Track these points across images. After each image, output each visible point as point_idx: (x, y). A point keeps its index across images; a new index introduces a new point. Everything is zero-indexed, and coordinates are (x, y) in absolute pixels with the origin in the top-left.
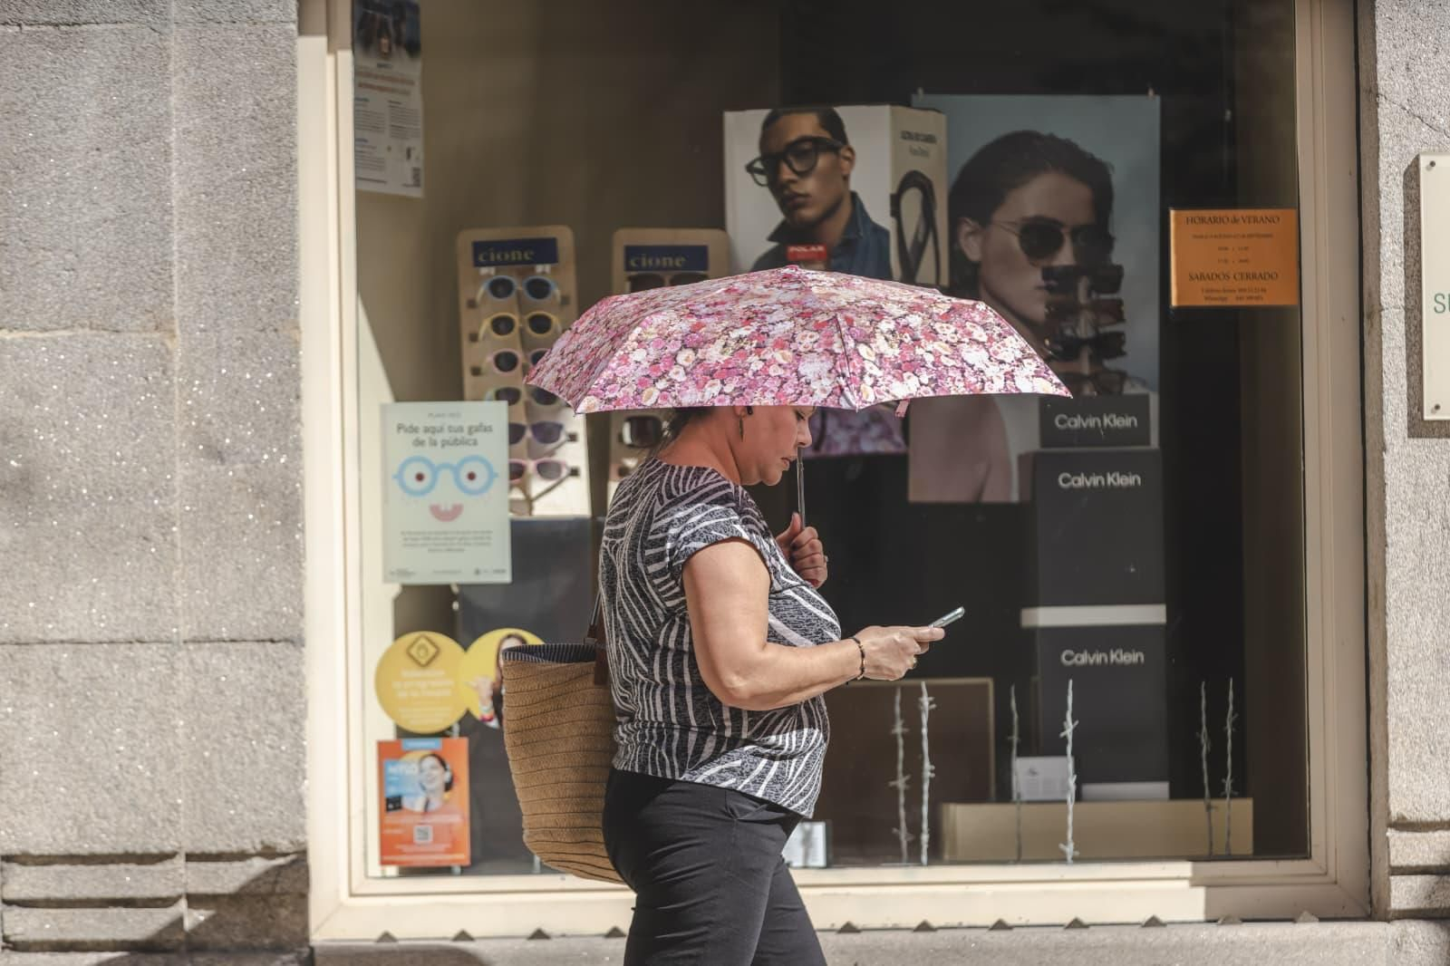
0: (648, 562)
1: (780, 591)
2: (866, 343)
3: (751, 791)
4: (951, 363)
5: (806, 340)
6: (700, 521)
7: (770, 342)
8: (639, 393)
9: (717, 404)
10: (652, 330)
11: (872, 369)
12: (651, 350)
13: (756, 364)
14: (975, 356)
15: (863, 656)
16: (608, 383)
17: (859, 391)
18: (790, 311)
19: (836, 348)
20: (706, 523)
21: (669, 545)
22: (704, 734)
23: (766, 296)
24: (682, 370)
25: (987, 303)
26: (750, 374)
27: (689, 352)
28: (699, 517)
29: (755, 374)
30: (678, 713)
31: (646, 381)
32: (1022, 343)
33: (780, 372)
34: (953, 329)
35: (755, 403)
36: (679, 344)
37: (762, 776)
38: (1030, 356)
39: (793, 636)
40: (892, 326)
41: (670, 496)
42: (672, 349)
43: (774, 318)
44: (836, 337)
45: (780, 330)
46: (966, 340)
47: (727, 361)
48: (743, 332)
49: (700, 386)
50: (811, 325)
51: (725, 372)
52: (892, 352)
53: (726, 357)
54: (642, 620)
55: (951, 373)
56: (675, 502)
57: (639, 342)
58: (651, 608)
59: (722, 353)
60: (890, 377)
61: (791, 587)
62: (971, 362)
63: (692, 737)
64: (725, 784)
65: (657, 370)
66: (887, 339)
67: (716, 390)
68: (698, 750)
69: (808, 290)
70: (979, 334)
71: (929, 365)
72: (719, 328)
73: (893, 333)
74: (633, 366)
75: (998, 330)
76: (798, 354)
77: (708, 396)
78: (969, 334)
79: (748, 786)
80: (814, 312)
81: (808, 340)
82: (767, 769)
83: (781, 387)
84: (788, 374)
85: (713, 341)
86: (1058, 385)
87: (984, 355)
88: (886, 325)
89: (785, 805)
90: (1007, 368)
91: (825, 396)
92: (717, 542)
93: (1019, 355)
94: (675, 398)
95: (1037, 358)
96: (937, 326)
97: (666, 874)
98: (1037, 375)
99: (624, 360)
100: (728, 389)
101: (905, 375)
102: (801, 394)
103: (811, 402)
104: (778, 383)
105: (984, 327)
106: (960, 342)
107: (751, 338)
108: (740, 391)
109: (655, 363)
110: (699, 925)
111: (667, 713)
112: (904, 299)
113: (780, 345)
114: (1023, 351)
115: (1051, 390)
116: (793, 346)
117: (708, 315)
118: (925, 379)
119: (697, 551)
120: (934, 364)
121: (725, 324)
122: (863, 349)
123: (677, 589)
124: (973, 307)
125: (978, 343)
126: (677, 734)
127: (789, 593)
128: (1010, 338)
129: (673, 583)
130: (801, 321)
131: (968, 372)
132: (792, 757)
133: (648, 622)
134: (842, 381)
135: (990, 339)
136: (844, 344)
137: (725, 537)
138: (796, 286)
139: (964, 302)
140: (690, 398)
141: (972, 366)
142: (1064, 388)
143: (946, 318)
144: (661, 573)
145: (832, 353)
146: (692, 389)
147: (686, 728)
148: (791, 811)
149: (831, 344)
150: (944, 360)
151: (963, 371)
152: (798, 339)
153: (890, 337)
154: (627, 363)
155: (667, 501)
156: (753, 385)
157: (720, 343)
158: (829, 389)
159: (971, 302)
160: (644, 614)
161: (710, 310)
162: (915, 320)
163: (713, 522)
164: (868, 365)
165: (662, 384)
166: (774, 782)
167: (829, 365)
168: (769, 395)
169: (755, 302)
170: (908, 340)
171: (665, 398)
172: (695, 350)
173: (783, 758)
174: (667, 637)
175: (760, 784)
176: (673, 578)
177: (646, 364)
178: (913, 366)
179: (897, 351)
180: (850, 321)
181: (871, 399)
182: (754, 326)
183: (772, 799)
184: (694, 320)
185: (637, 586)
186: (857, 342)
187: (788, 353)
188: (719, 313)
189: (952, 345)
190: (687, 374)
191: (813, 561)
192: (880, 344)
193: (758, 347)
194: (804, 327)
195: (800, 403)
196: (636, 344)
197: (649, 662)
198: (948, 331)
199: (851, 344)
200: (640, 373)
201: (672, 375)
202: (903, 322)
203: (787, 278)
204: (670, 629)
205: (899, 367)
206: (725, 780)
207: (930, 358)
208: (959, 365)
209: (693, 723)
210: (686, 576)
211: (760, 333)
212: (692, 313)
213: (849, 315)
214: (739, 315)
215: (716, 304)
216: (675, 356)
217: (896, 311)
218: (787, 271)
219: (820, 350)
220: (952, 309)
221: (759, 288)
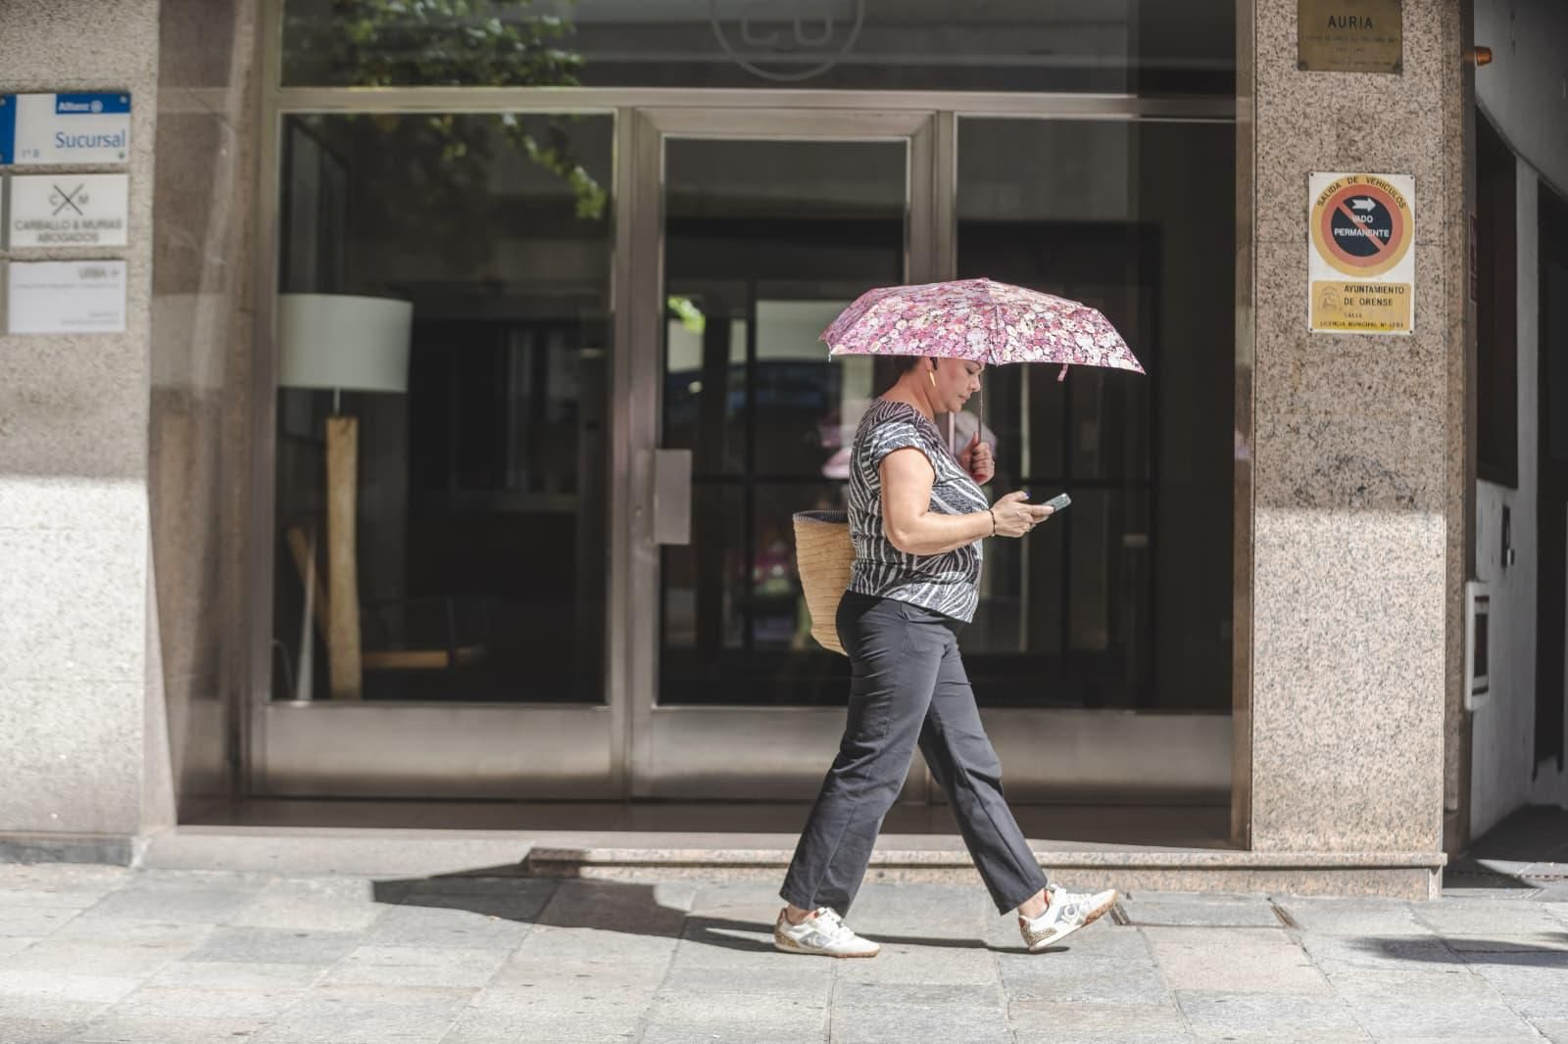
0: (862, 461)
1: (945, 482)
2: (1013, 326)
3: (918, 603)
4: (1066, 343)
5: (975, 319)
6: (891, 436)
7: (953, 319)
8: (869, 344)
9: (915, 354)
10: (884, 307)
11: (1012, 341)
12: (881, 319)
13: (942, 331)
14: (1084, 341)
15: (994, 523)
16: (852, 337)
17: (1001, 353)
18: (970, 302)
19: (992, 327)
20: (894, 437)
21: (872, 451)
22: (889, 567)
23: (961, 294)
24: (897, 333)
25: (1099, 310)
26: (937, 338)
27: (904, 322)
28: (890, 433)
29: (940, 338)
30: (875, 553)
31: (875, 337)
32: (1118, 337)
33: (956, 337)
34: (1073, 323)
35: (937, 355)
36: (899, 317)
37: (926, 594)
38: (1122, 346)
39: (951, 510)
40: (1033, 317)
41: (878, 420)
42: (894, 319)
43: (960, 306)
44: (993, 321)
45: (960, 313)
46: (1081, 331)
47: (925, 329)
48: (939, 312)
49: (906, 342)
50: (980, 312)
51: (923, 334)
52: (1029, 332)
53: (925, 326)
54: (859, 497)
55: (1066, 350)
56: (880, 423)
57: (875, 314)
58: (864, 490)
59: (924, 324)
60: (1024, 348)
61: (952, 479)
62: (1080, 344)
63: (882, 569)
64: (900, 599)
65: (883, 331)
66: (1027, 325)
67: (915, 345)
68: (885, 577)
69: (987, 292)
70: (1090, 328)
71: (1052, 343)
72: (925, 309)
73: (1032, 321)
74: (869, 327)
75: (1103, 327)
76: (968, 328)
77: (910, 348)
78: (1084, 327)
79: (916, 600)
80: (985, 304)
81: (976, 320)
82: (930, 590)
83: (954, 347)
84: (960, 339)
85: (920, 316)
86: (1136, 365)
87: (1091, 341)
88: (1029, 316)
89: (942, 612)
90: (1104, 351)
91: (979, 354)
92: (898, 449)
93: (1114, 344)
94: (890, 348)
95: (1126, 347)
96: (1063, 321)
97: (867, 655)
98: (1124, 357)
99: (864, 324)
100: (922, 345)
101: (1034, 348)
102: (965, 352)
103: (971, 357)
104: (952, 344)
105: (1095, 324)
106: (1076, 332)
107: (942, 316)
108: (930, 346)
109: (883, 326)
110: (888, 687)
111: (869, 554)
112: (1047, 303)
113: (959, 322)
114: (1117, 342)
115: (1132, 368)
116: (967, 323)
117: (920, 301)
118: (1047, 351)
119: (887, 455)
120: (1055, 343)
121: (930, 307)
122: (1010, 329)
123: (876, 479)
124: (1090, 312)
125: (1088, 333)
126: (874, 567)
127: (950, 483)
128: (1110, 333)
129: (874, 474)
130: (975, 309)
131: (1078, 350)
132: (949, 584)
133: (862, 498)
134: (992, 347)
135: (1097, 333)
136: (997, 324)
137: (903, 445)
138: (982, 289)
139: (1085, 308)
140: (899, 349)
141: (1081, 348)
142: (1140, 367)
143: (1070, 316)
144: (868, 468)
145: (989, 329)
146: (901, 344)
147: (880, 563)
148: (948, 616)
149: (990, 323)
150: (1063, 342)
151: (1074, 350)
152: (970, 319)
153: (1030, 323)
154: (865, 326)
155: (876, 423)
156: (938, 344)
157: (923, 318)
158: (983, 350)
159: (1089, 309)
160: (860, 493)
161: (923, 299)
162: (1049, 316)
163: (897, 436)
164: (1011, 339)
165: (884, 340)
166: (934, 597)
167: (986, 336)
168: (946, 351)
169: (952, 296)
170: (1042, 327)
171: (884, 348)
172: (908, 321)
173: (942, 583)
174: (873, 508)
175: (925, 598)
176: (874, 471)
177: (876, 327)
178: (1041, 343)
179: (1032, 332)
180: (1004, 312)
181: (1009, 359)
182: (947, 309)
183: (933, 607)
184: (912, 303)
185: (857, 476)
186: (1006, 324)
187: (963, 327)
188: (928, 301)
189: (1071, 333)
190: (900, 334)
191: (984, 464)
192: (1022, 327)
193: (946, 322)
194: (975, 313)
195: (964, 357)
196: (873, 315)
197: (862, 523)
198: (1069, 324)
199: (1002, 324)
200: (872, 332)
201: (891, 334)
202: (1041, 315)
203: (978, 284)
204: (874, 503)
205: (1032, 342)
206: (901, 595)
207: (1053, 339)
208: (1073, 345)
209: (884, 561)
210: (880, 471)
211: (950, 314)
212: (912, 299)
213: (1005, 307)
214: (939, 303)
215: (928, 296)
216: (895, 324)
217: (1038, 308)
218: (980, 281)
219: (982, 327)
220: (1076, 312)
221: (958, 289)
